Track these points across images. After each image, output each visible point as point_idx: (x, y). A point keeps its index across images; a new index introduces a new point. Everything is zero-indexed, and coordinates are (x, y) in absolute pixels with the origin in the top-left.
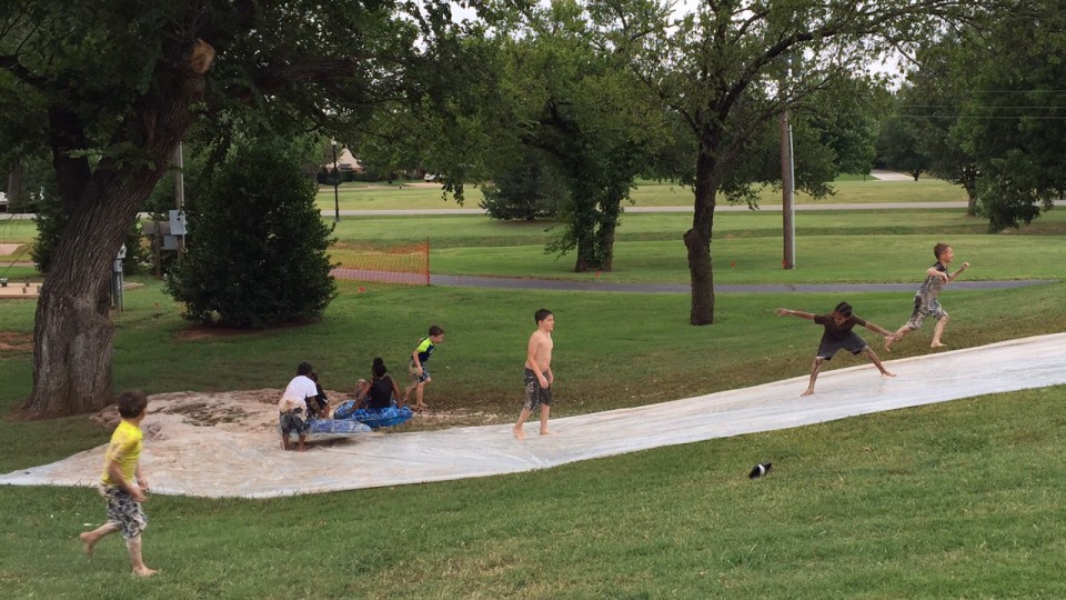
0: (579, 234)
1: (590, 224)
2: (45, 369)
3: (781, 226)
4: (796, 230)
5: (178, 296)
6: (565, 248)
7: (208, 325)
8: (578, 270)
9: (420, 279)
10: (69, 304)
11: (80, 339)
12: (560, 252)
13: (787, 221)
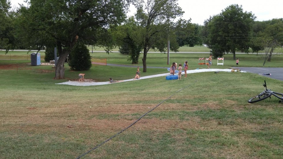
0: (133, 58)
1: (135, 56)
2: (57, 74)
3: (167, 56)
4: (170, 57)
5: (70, 65)
6: (130, 60)
7: (74, 70)
8: (132, 64)
9: (105, 64)
10: (60, 66)
11: (61, 70)
12: (129, 60)
13: (168, 56)
